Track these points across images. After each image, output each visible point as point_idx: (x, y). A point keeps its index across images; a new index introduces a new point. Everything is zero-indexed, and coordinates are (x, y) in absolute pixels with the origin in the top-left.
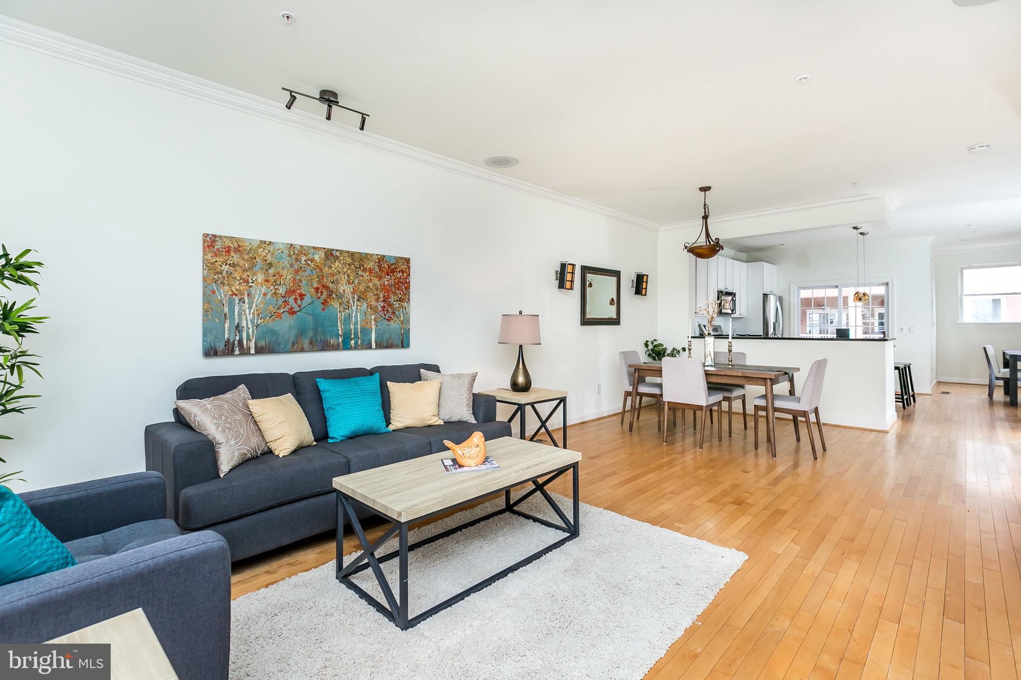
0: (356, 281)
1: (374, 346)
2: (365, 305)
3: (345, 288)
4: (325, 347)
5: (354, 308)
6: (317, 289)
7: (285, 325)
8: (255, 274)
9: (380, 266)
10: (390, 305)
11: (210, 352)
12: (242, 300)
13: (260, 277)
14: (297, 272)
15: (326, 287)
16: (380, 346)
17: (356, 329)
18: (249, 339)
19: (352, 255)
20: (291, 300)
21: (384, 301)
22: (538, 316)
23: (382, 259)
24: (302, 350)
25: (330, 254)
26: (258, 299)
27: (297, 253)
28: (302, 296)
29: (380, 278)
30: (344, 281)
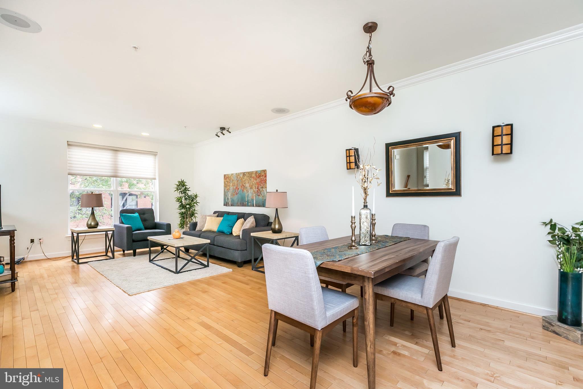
0: (250, 182)
1: (255, 206)
2: (252, 190)
3: (247, 185)
4: (243, 205)
5: (250, 192)
6: (241, 186)
7: (236, 198)
8: (230, 184)
9: (256, 175)
10: (259, 190)
11: (226, 204)
12: (229, 191)
13: (231, 184)
14: (237, 182)
15: (243, 185)
16: (257, 206)
17: (250, 199)
18: (230, 202)
19: (249, 173)
20: (236, 190)
21: (257, 188)
22: (286, 192)
23: (256, 172)
24: (239, 206)
25: (244, 174)
26: (231, 190)
27: (238, 175)
28: (238, 189)
29: (256, 180)
30: (247, 183)
